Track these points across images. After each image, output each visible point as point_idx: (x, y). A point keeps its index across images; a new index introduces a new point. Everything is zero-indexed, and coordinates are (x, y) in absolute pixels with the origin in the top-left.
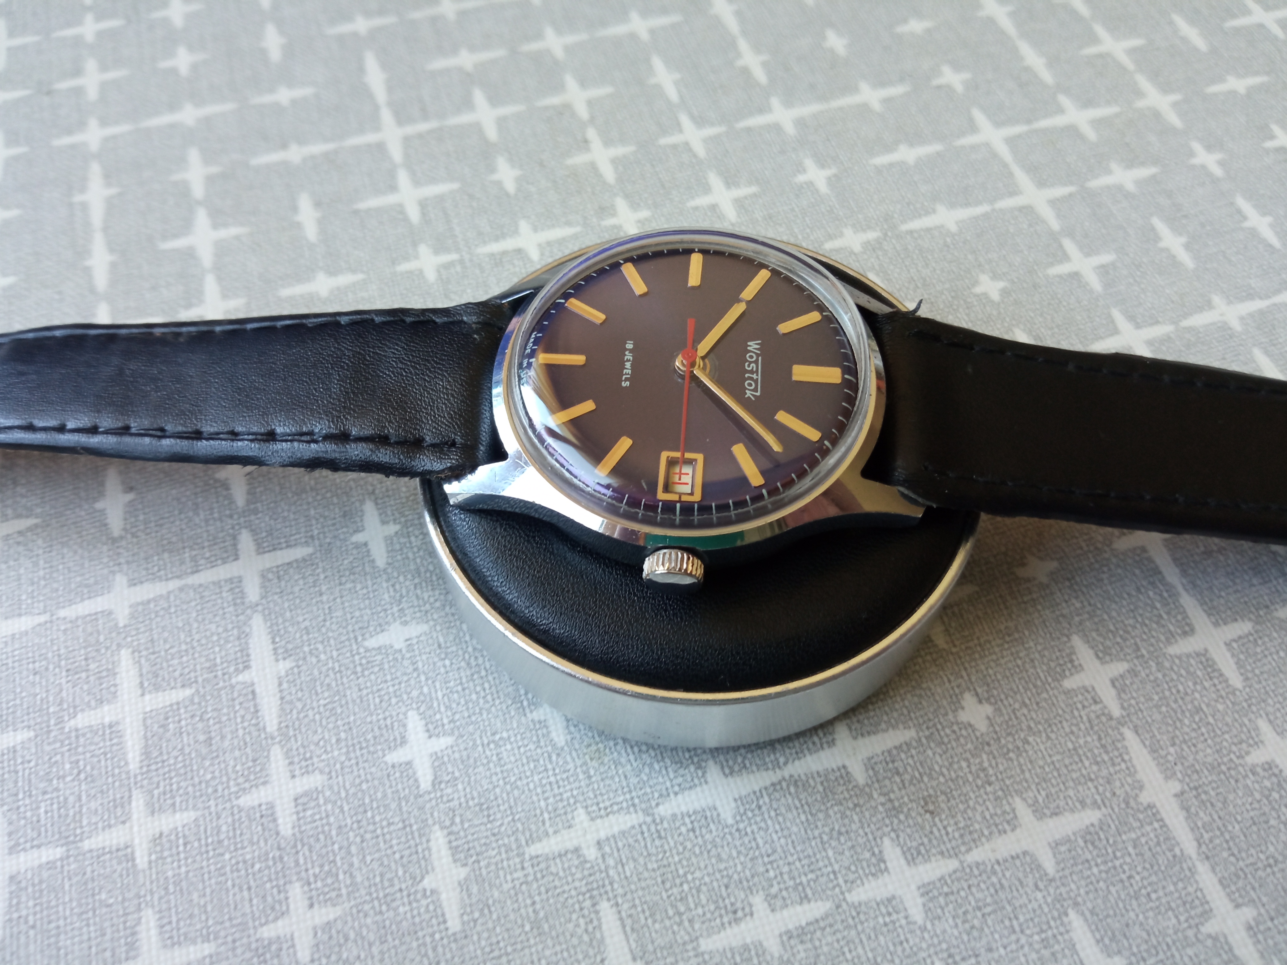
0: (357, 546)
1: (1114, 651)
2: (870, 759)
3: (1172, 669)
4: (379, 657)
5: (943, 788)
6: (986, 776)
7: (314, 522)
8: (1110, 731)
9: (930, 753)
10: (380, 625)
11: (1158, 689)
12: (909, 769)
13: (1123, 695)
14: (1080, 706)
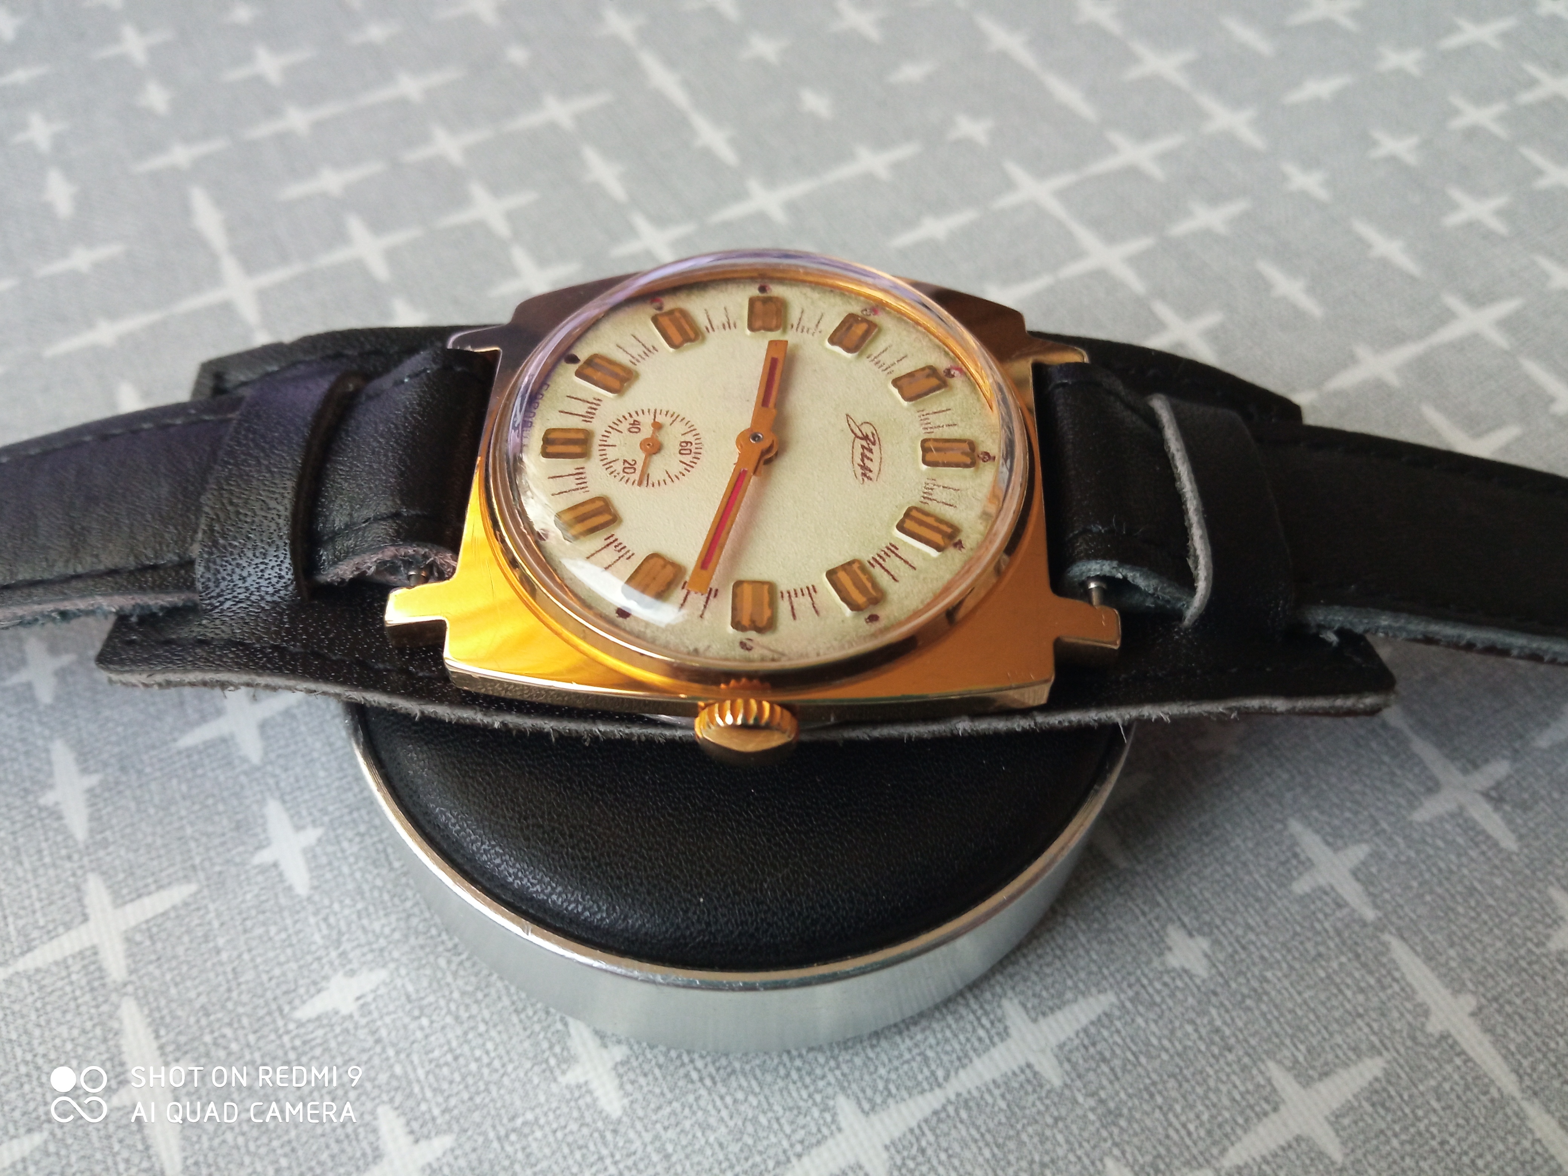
0: (263, 869)
1: (1346, 832)
2: (1061, 1047)
3: (1425, 842)
4: (320, 1032)
5: (1170, 1068)
6: (1223, 1038)
7: (193, 845)
8: (1369, 943)
9: (1140, 1021)
10: (315, 983)
11: (1415, 873)
12: (1118, 1051)
13: (1372, 889)
14: (1320, 916)
